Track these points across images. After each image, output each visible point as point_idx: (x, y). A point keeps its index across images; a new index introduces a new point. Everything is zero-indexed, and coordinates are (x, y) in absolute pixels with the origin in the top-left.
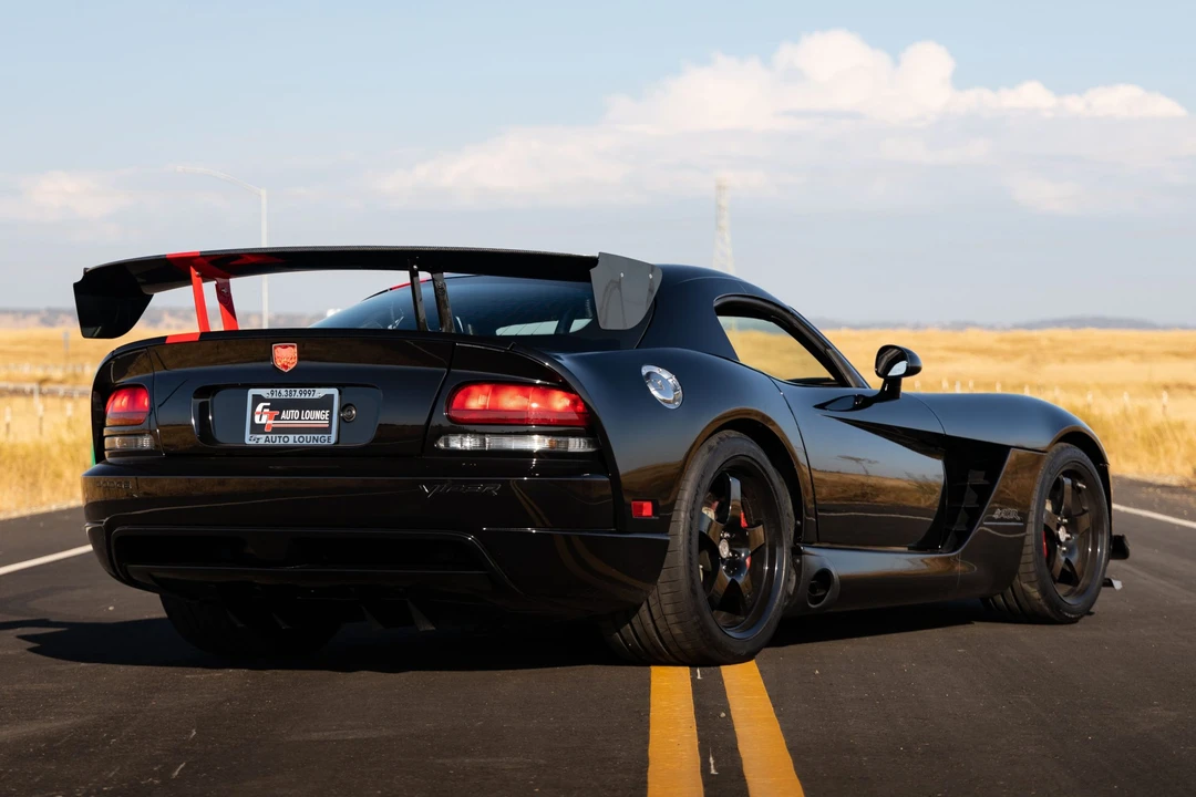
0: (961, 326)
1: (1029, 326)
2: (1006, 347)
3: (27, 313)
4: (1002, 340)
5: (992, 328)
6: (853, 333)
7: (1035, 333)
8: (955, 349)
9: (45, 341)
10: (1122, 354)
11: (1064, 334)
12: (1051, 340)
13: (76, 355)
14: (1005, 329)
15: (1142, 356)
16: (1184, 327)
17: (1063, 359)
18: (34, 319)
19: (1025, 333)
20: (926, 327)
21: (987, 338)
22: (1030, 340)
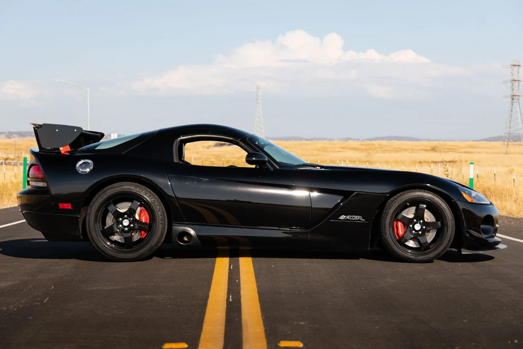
0: (347, 139)
1: (371, 140)
2: (363, 147)
4: (362, 145)
5: (358, 140)
6: (307, 142)
7: (374, 142)
8: (343, 148)
10: (405, 150)
11: (385, 142)
12: (380, 145)
13: (19, 149)
14: (363, 140)
15: (412, 150)
16: (429, 140)
17: (384, 152)
19: (370, 142)
20: (333, 140)
21: (355, 144)
22: (372, 145)
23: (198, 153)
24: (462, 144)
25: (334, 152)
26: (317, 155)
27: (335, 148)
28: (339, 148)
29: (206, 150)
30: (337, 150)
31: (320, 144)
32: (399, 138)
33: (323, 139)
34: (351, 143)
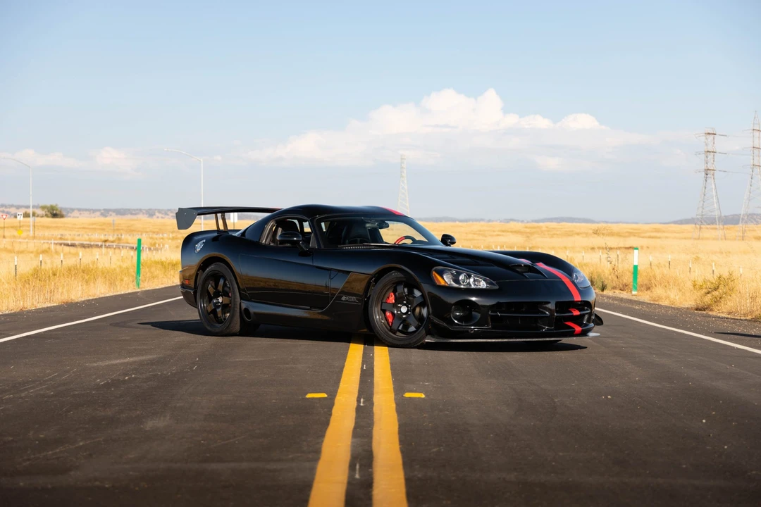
0: (508, 221)
2: (528, 230)
3: (94, 211)
4: (526, 227)
5: (522, 221)
6: (461, 224)
7: (541, 224)
8: (503, 231)
9: (104, 224)
10: (578, 234)
11: (554, 225)
12: (547, 227)
13: (118, 230)
14: (528, 222)
15: (587, 234)
16: (607, 222)
17: (552, 236)
18: (98, 213)
19: (536, 224)
20: (493, 221)
21: (518, 226)
22: (538, 227)
24: (646, 227)
25: (492, 236)
27: (494, 231)
28: (499, 231)
30: (495, 233)
31: (477, 226)
33: (482, 220)
34: (513, 225)
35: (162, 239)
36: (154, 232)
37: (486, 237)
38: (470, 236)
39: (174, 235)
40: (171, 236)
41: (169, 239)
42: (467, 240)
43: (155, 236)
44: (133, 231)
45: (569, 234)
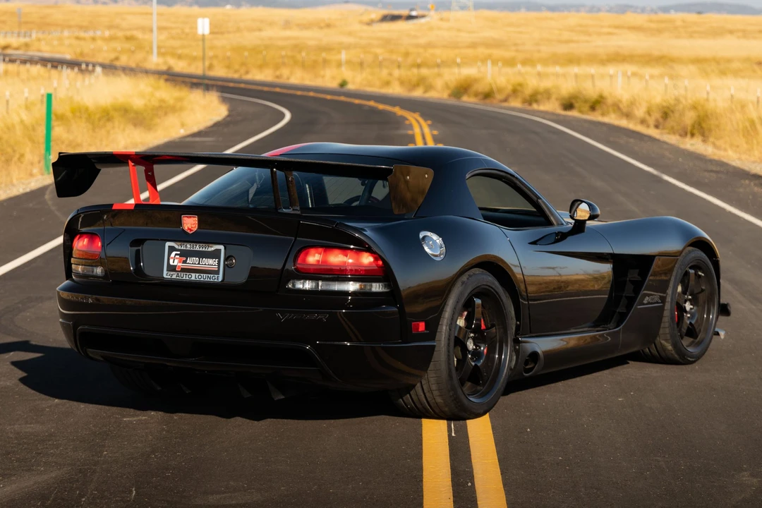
0: (623, 9)
1: (666, 10)
2: (653, 25)
4: (651, 21)
5: (643, 10)
6: (549, 14)
7: (673, 15)
8: (617, 27)
10: (731, 32)
11: (693, 17)
12: (684, 21)
13: (26, 23)
15: (745, 34)
17: (691, 35)
19: (662, 16)
20: (599, 10)
21: (639, 19)
22: (669, 20)
23: (350, 34)
25: (600, 34)
26: (568, 42)
27: (602, 27)
28: (610, 27)
29: (365, 27)
31: (573, 19)
32: (720, 8)
33: (577, 8)
34: (631, 18)
35: (94, 39)
36: (81, 28)
37: (590, 35)
38: (566, 35)
39: (113, 32)
40: (107, 33)
41: (104, 39)
42: (561, 42)
43: (82, 34)
44: (49, 24)
45: (717, 32)
